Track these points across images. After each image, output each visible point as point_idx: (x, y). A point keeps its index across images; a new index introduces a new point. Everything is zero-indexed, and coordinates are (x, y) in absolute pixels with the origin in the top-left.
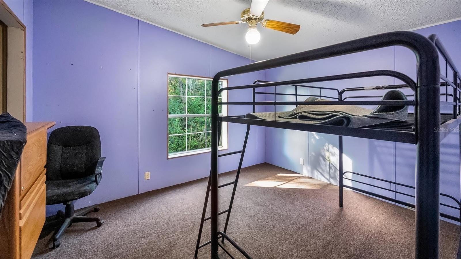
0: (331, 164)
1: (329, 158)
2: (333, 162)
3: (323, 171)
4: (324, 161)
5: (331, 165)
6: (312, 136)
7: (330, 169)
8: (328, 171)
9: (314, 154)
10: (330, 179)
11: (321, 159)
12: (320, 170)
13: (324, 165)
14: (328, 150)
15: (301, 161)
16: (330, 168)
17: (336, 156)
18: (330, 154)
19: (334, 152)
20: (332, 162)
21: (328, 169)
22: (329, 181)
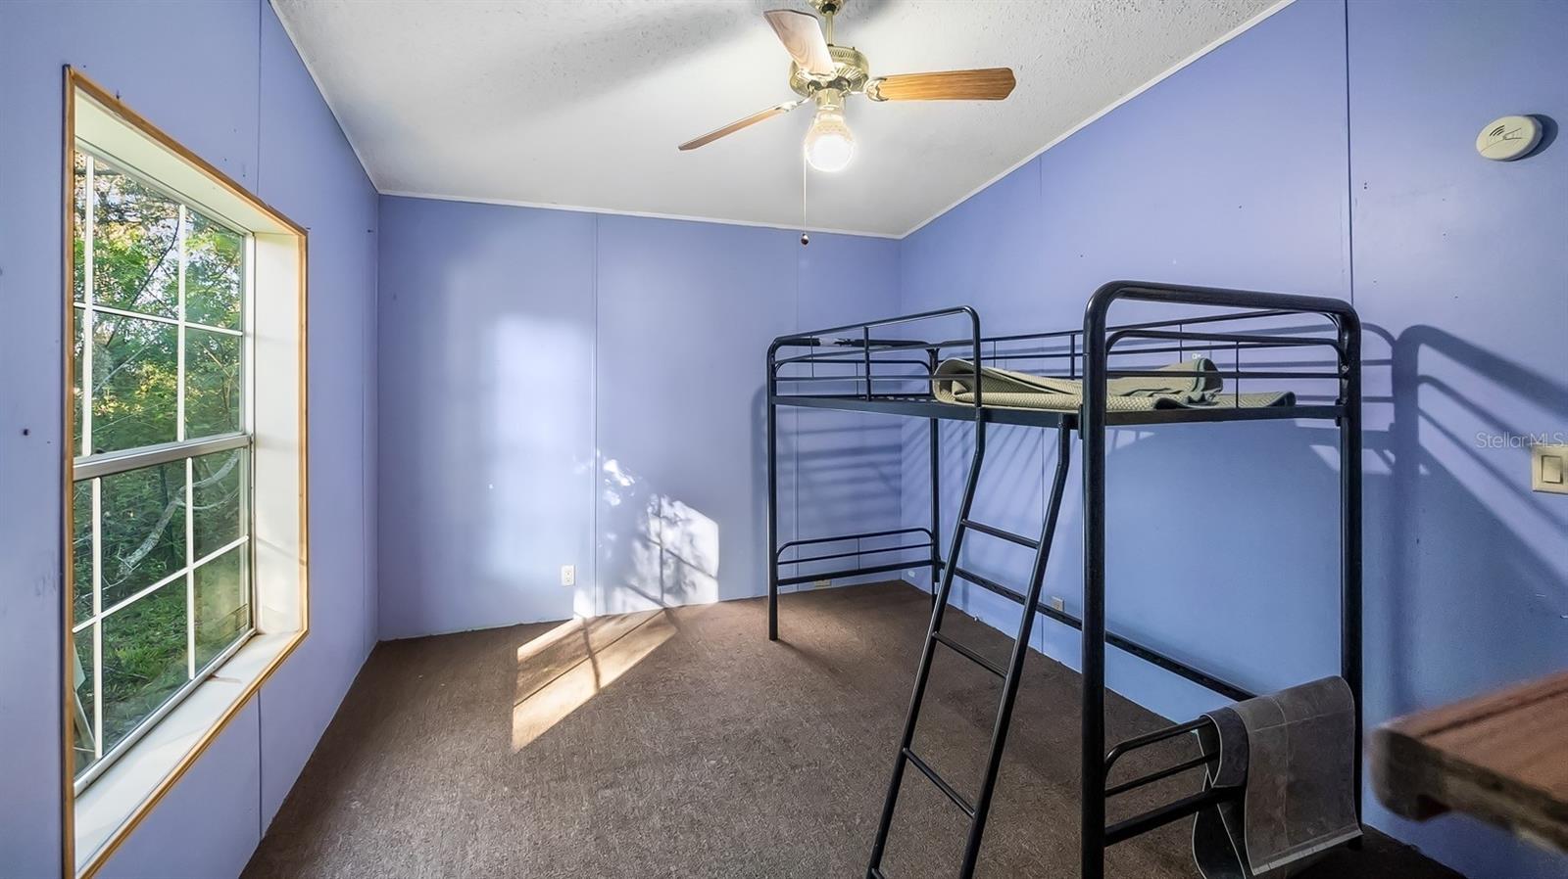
0: (668, 551)
1: (659, 535)
2: (673, 544)
3: (643, 580)
4: (646, 547)
5: (665, 553)
6: (607, 480)
7: (664, 567)
8: (658, 574)
9: (612, 537)
10: (662, 596)
11: (638, 545)
12: (634, 582)
13: (646, 562)
14: (658, 514)
15: (567, 573)
16: (663, 563)
17: (679, 523)
18: (664, 523)
19: (675, 514)
20: (668, 545)
21: (657, 569)
22: (659, 602)
